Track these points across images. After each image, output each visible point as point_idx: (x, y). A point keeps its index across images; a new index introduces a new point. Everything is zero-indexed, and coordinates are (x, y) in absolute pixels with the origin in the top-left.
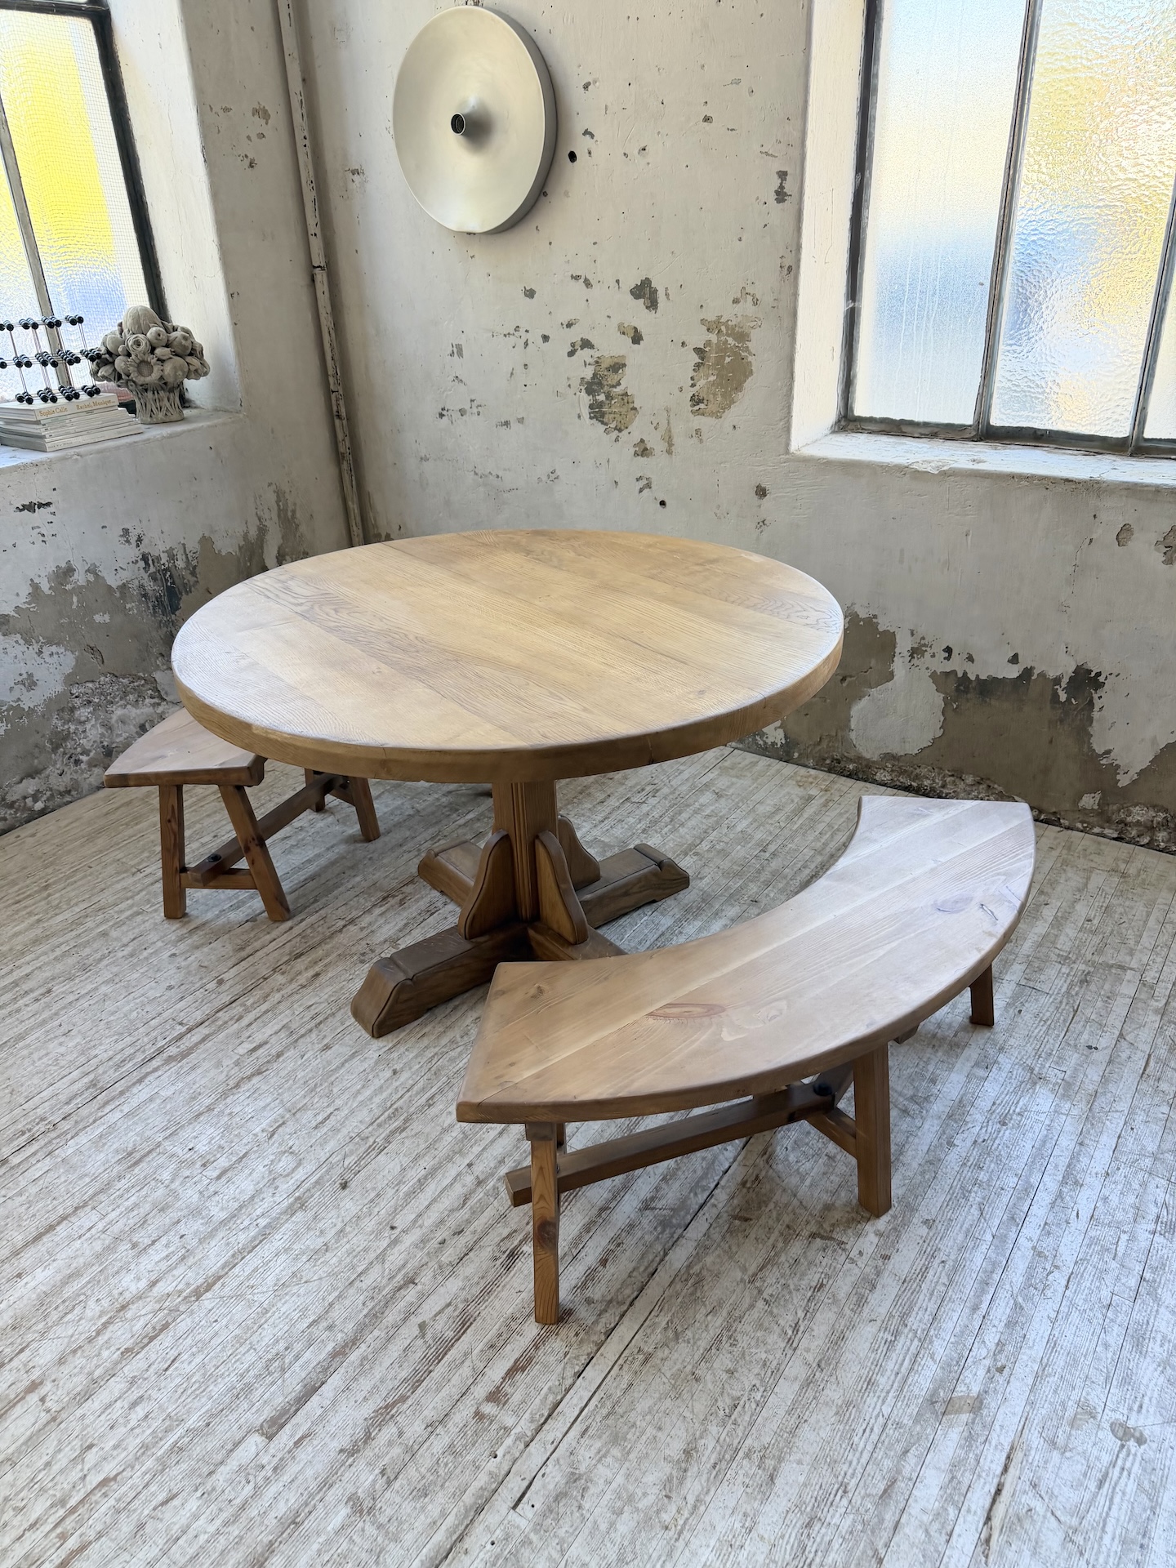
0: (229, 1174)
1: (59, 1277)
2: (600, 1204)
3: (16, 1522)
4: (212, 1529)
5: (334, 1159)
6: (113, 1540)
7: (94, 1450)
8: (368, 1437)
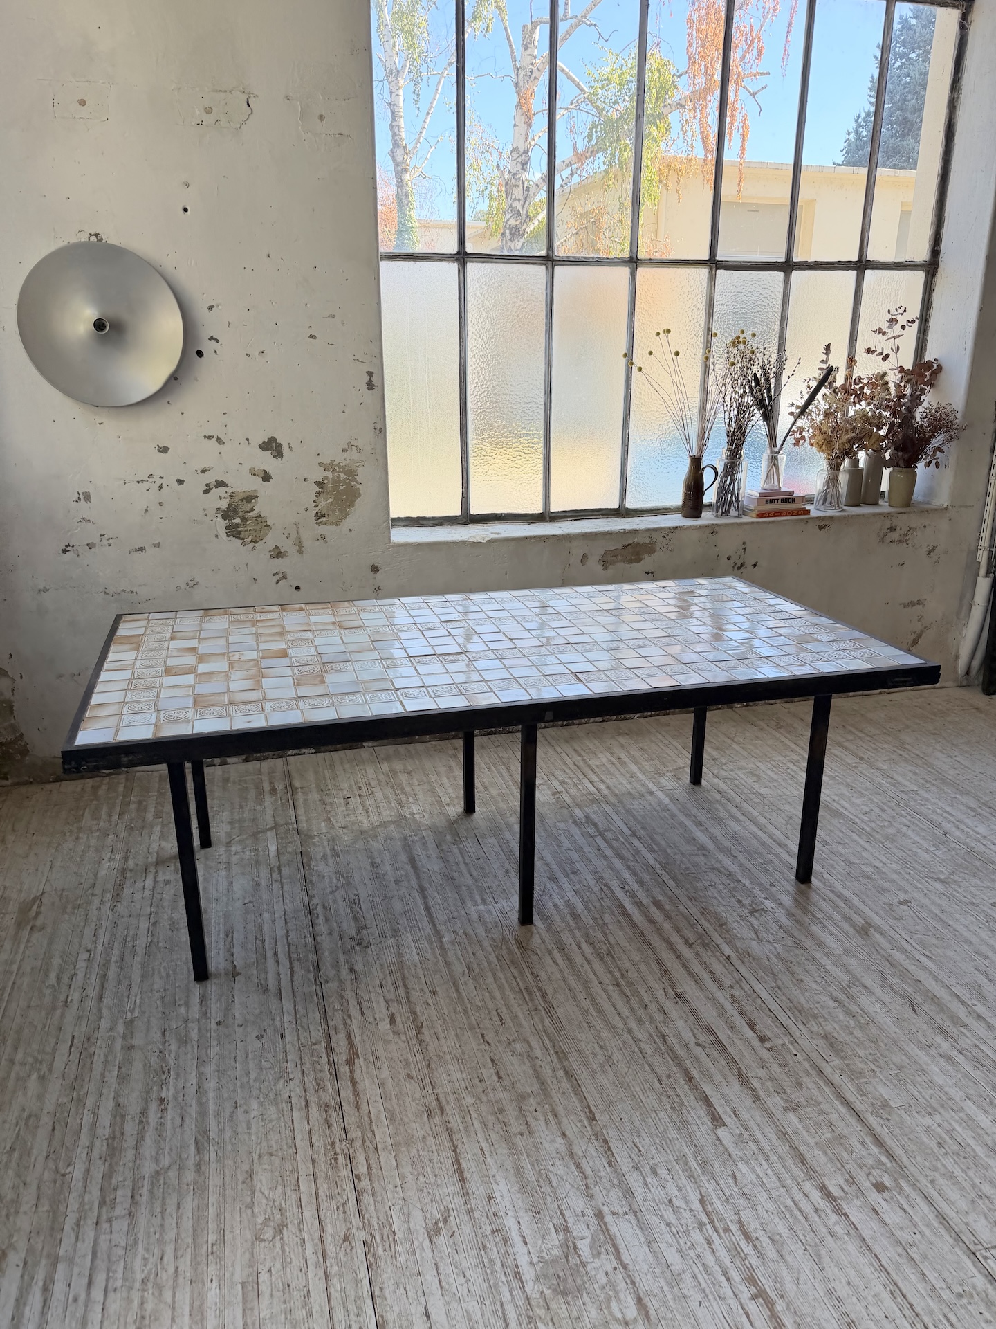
0: (502, 1073)
1: (513, 1178)
2: (673, 957)
3: (699, 1250)
4: (766, 1167)
5: (540, 1027)
6: (745, 1209)
7: (674, 1200)
8: (754, 1090)
